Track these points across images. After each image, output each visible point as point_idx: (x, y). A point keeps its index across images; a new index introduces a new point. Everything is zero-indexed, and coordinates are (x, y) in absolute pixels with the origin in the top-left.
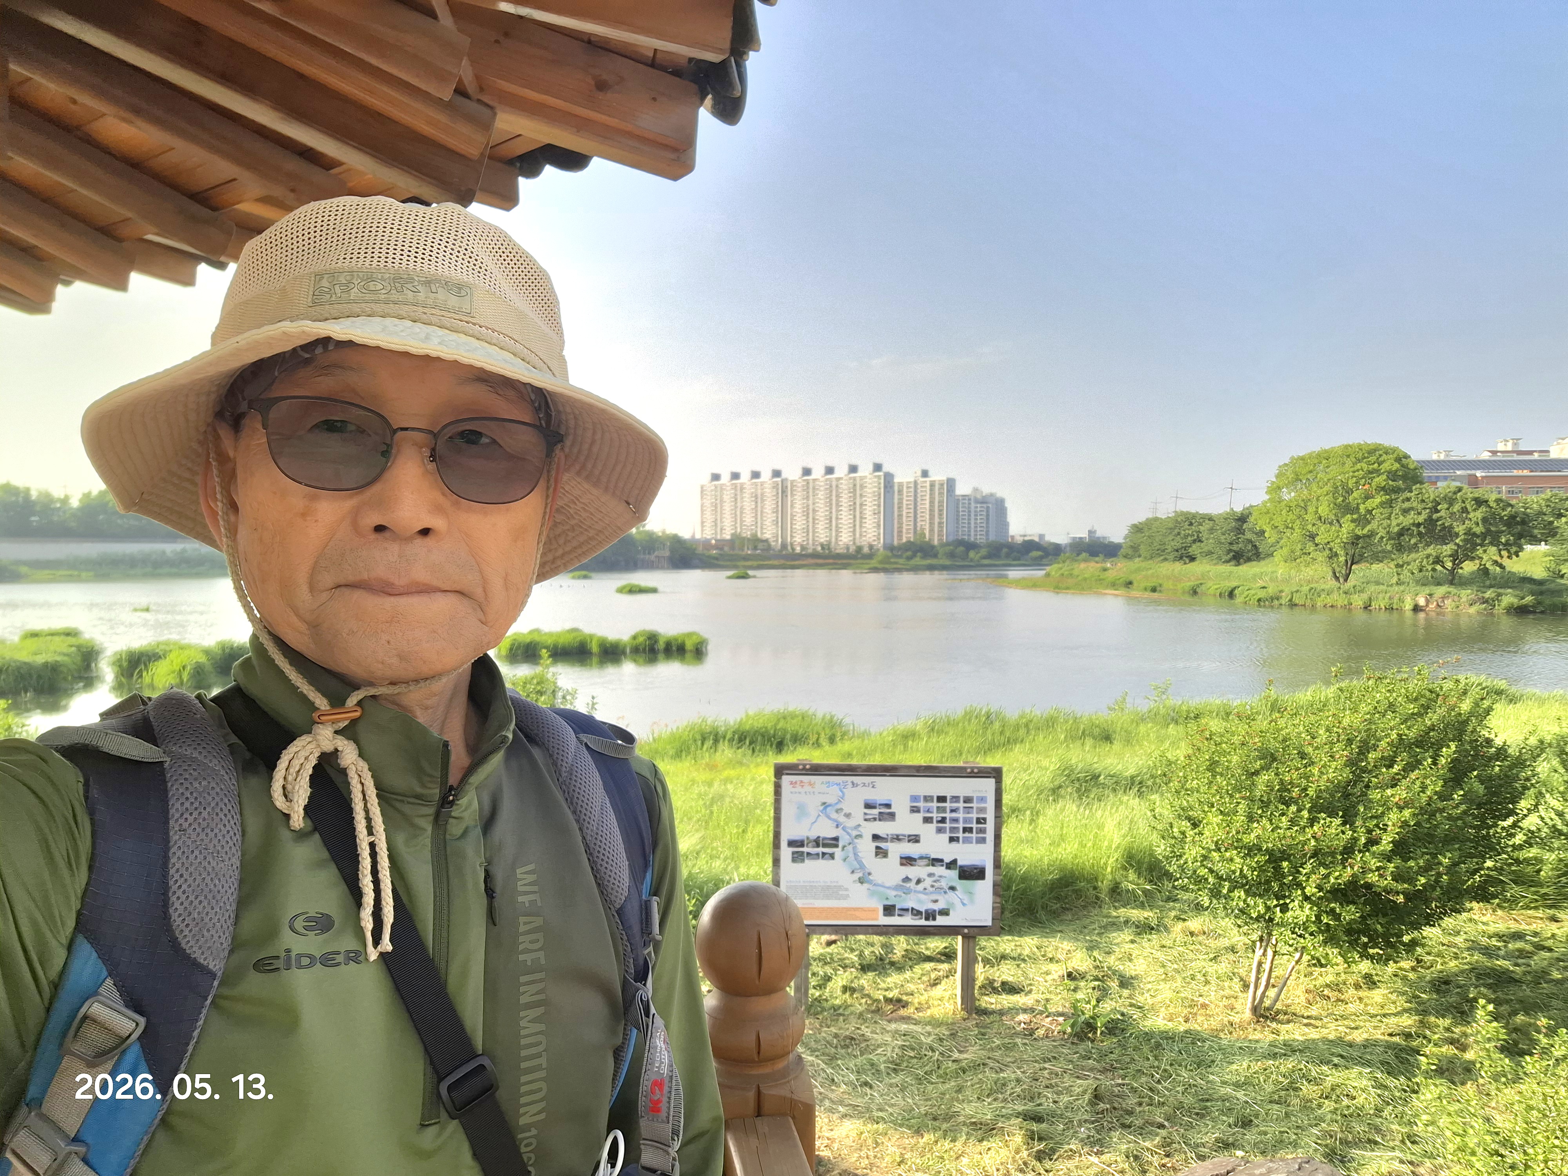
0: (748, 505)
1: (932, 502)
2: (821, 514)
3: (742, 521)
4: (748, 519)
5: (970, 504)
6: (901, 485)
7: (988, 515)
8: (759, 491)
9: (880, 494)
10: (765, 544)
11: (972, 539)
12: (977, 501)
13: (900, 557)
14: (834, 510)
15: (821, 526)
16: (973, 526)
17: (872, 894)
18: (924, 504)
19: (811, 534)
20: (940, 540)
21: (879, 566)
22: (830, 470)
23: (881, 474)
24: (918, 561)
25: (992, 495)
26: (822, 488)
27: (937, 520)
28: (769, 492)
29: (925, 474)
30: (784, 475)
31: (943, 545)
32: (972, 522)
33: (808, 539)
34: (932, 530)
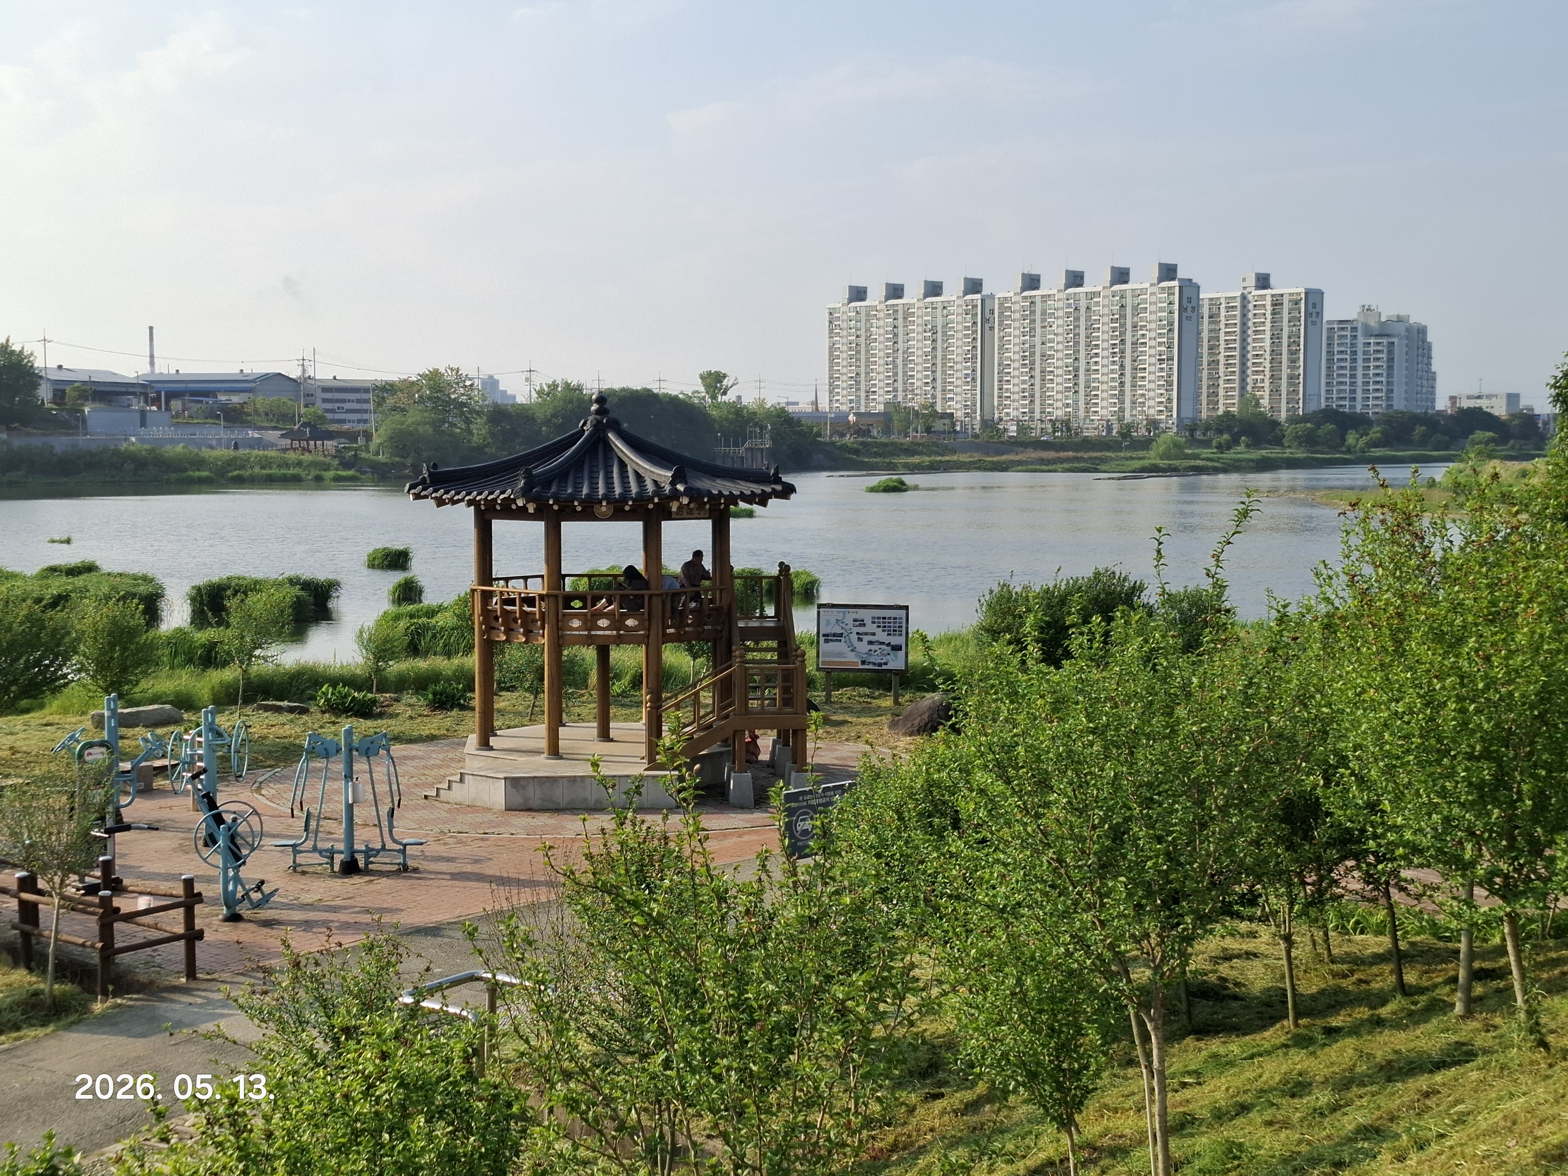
0: (919, 345)
1: (1276, 337)
2: (1059, 362)
3: (907, 377)
4: (919, 377)
5: (1355, 337)
6: (1214, 303)
7: (1391, 360)
8: (940, 321)
9: (1171, 324)
10: (947, 421)
11: (1358, 410)
12: (1369, 332)
13: (1207, 444)
14: (1082, 355)
15: (1058, 384)
16: (1360, 380)
17: (857, 656)
18: (1262, 340)
19: (1037, 402)
20: (1291, 410)
21: (1162, 463)
22: (1075, 279)
23: (1175, 283)
24: (1241, 452)
25: (1400, 319)
26: (1060, 313)
27: (1285, 372)
28: (959, 321)
29: (1263, 281)
30: (986, 291)
31: (1294, 420)
32: (1360, 372)
33: (1032, 412)
34: (1275, 391)
